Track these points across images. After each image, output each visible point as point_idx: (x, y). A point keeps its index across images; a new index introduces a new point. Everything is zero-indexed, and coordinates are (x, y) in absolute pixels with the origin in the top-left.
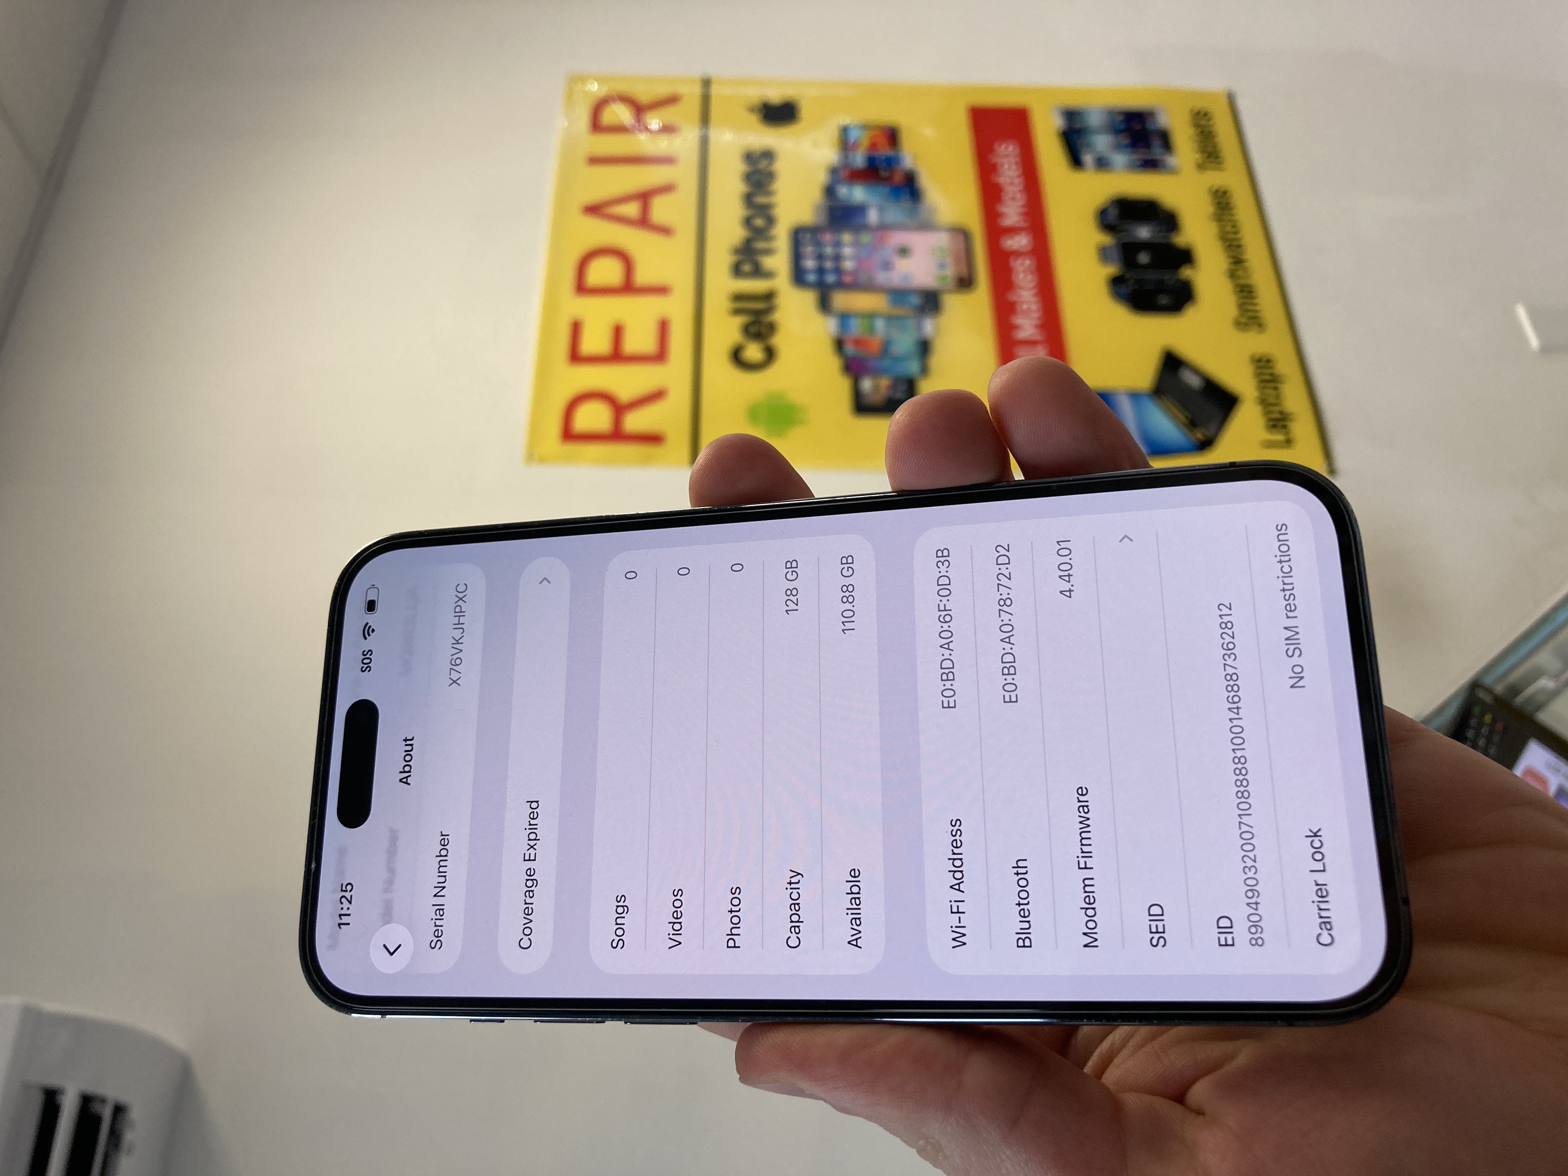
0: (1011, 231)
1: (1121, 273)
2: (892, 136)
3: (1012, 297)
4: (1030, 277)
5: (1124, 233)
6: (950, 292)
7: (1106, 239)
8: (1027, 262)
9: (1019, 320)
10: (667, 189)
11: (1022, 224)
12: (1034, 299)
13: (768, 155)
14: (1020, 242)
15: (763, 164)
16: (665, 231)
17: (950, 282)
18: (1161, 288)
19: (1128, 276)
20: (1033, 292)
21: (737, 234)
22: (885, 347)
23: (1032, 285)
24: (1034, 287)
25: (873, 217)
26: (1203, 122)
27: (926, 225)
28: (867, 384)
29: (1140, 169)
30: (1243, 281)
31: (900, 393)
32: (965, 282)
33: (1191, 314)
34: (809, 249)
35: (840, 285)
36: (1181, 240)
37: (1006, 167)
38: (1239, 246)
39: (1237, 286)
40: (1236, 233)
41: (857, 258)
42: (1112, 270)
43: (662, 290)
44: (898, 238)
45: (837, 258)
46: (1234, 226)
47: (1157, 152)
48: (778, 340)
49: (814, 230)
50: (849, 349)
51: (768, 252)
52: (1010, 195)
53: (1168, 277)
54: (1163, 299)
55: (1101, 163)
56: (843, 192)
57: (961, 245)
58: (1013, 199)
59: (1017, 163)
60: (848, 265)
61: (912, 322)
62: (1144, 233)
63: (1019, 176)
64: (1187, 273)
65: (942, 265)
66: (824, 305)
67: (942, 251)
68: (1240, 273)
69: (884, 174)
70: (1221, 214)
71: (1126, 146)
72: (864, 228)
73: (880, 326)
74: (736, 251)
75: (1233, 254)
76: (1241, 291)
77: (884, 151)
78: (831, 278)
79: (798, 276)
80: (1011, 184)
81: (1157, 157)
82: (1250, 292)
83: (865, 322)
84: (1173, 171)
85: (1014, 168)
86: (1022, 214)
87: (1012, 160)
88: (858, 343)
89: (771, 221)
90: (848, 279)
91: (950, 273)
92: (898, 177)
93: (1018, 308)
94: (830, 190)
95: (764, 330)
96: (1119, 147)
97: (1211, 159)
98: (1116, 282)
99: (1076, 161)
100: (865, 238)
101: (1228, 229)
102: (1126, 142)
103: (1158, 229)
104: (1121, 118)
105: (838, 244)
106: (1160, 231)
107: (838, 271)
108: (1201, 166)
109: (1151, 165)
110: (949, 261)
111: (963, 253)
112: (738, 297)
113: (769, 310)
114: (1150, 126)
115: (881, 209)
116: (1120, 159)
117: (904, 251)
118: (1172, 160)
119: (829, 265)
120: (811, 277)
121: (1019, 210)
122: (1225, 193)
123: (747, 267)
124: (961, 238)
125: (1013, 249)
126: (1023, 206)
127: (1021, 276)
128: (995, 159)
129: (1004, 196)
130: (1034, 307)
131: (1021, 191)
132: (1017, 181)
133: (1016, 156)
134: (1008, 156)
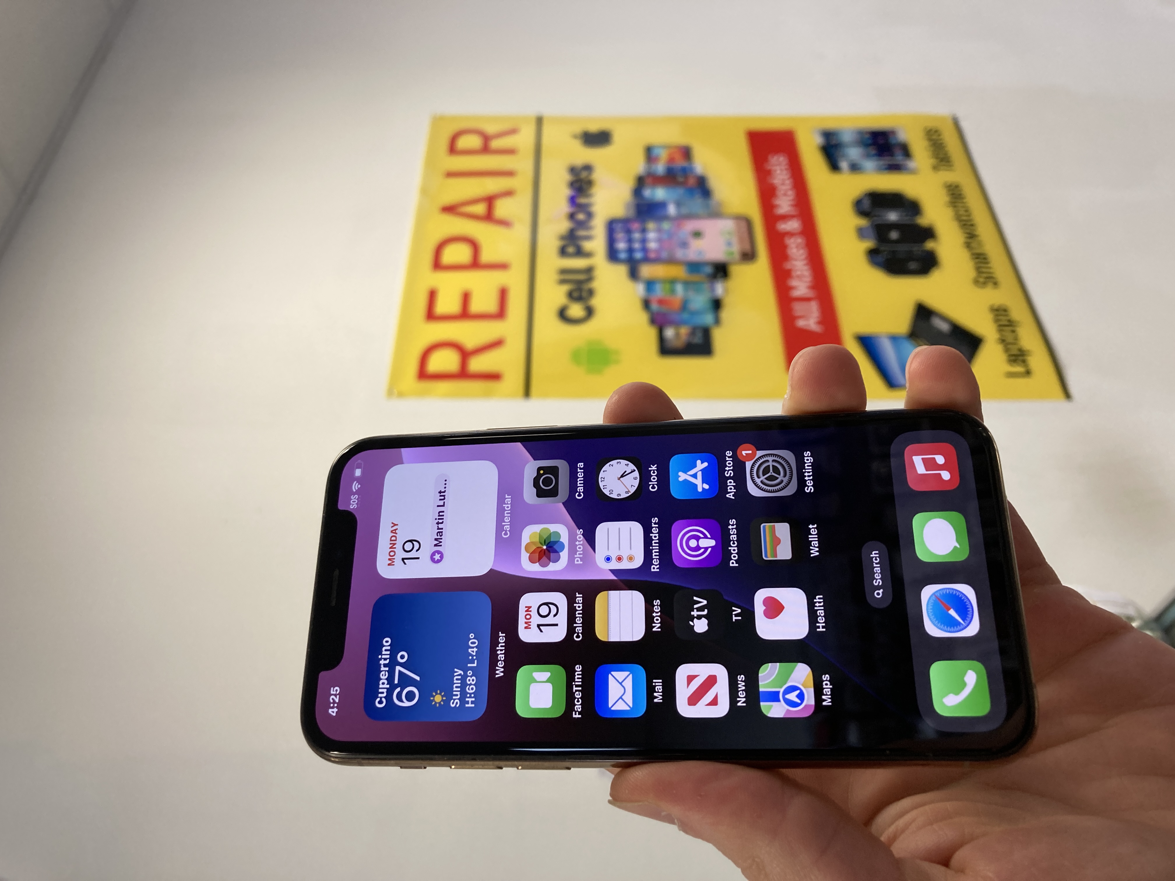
0: (784, 218)
1: (875, 248)
2: (686, 153)
3: (787, 266)
4: (802, 251)
5: (875, 218)
6: (736, 263)
7: (863, 222)
8: (799, 240)
9: (794, 283)
10: (508, 193)
11: (793, 213)
12: (806, 268)
13: (588, 168)
14: (792, 225)
15: (584, 175)
16: (504, 223)
17: (737, 256)
18: (911, 257)
19: (882, 248)
20: (805, 262)
21: (564, 226)
22: (684, 306)
23: (803, 257)
24: (806, 258)
25: (672, 210)
26: (934, 137)
27: (716, 214)
28: (669, 333)
29: (886, 171)
30: (978, 251)
31: (698, 339)
32: (749, 256)
33: (936, 276)
34: (620, 235)
35: (646, 260)
36: (924, 221)
37: (778, 172)
38: (972, 225)
39: (973, 254)
40: (969, 216)
41: (659, 240)
42: (869, 244)
43: (502, 266)
44: (690, 226)
45: (644, 241)
46: (967, 211)
47: (899, 158)
48: (595, 302)
49: (625, 222)
50: (655, 307)
51: (588, 238)
52: (782, 192)
53: (915, 248)
54: (913, 265)
55: (855, 168)
56: (647, 193)
57: (744, 228)
58: (785, 195)
59: (786, 169)
60: (652, 245)
61: (706, 286)
62: (893, 216)
63: (789, 179)
64: (930, 245)
65: (729, 244)
66: (634, 274)
67: (729, 233)
68: (973, 245)
69: (681, 179)
70: (955, 203)
71: (874, 155)
72: (666, 218)
73: (679, 289)
74: (562, 238)
75: (968, 231)
76: (977, 258)
77: (680, 163)
78: (638, 255)
79: (612, 255)
80: (783, 184)
81: (898, 163)
82: (985, 259)
83: (668, 286)
84: (913, 172)
85: (785, 172)
86: (792, 206)
87: (783, 168)
88: (661, 302)
89: (590, 215)
90: (652, 255)
91: (736, 249)
92: (692, 181)
93: (794, 274)
94: (637, 192)
95: (584, 294)
96: (868, 156)
97: (943, 163)
98: (873, 254)
99: (834, 167)
100: (666, 226)
101: (962, 212)
102: (874, 152)
103: (904, 214)
104: (867, 136)
105: (644, 231)
106: (907, 215)
107: (645, 250)
108: (935, 168)
109: (895, 168)
110: (735, 241)
111: (746, 235)
112: (564, 271)
113: (590, 279)
114: (892, 141)
115: (679, 204)
116: (870, 164)
117: (697, 234)
118: (911, 164)
119: (637, 245)
120: (623, 256)
121: (789, 203)
122: (957, 187)
123: (571, 250)
124: (743, 224)
125: (786, 231)
126: (793, 200)
127: (794, 250)
128: (769, 167)
129: (777, 192)
130: (806, 273)
131: (791, 189)
132: (787, 182)
133: (786, 165)
134: (779, 165)
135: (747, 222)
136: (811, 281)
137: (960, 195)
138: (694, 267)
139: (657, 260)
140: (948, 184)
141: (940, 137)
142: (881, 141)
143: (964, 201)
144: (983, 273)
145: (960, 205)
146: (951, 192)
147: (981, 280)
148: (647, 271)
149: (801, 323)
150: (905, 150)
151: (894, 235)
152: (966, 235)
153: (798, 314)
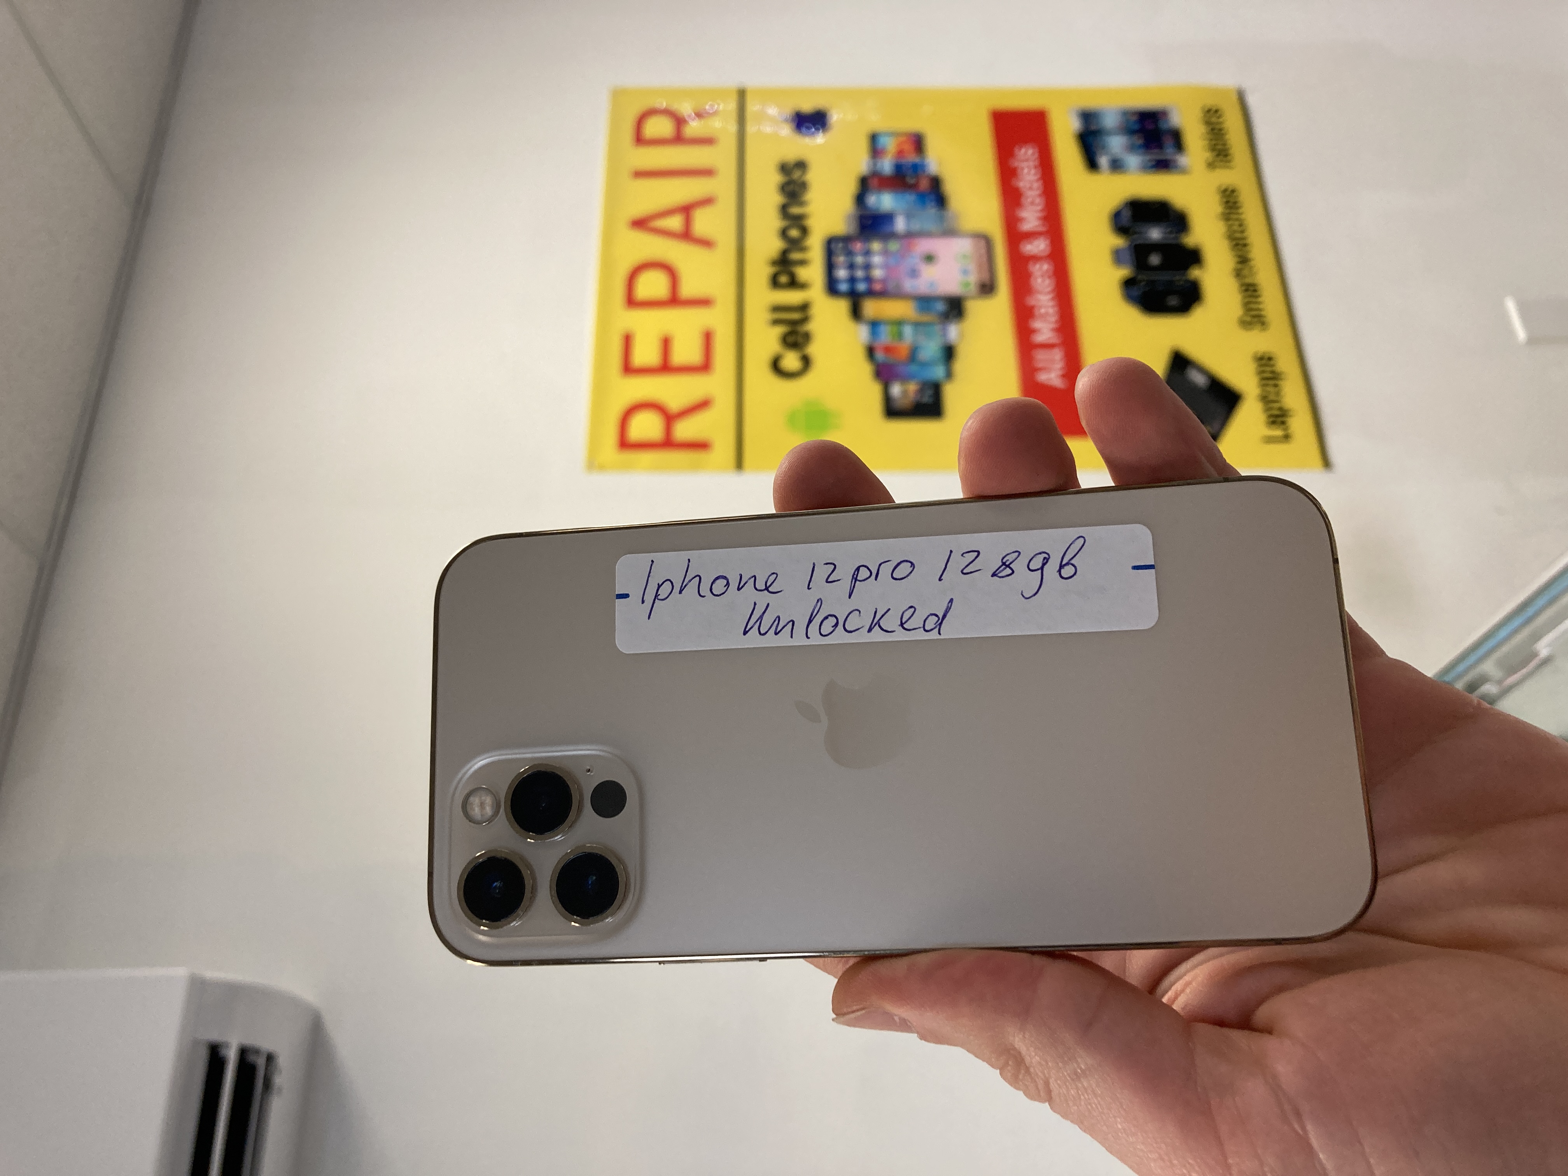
0: (1030, 236)
1: (1132, 276)
2: (918, 142)
3: (1031, 301)
4: (1047, 282)
5: (1135, 236)
6: (972, 298)
7: (1119, 242)
8: (1046, 267)
9: (1037, 324)
10: (707, 201)
11: (1041, 229)
12: (1051, 303)
13: (801, 165)
14: (1038, 247)
15: (796, 175)
16: (706, 243)
17: (974, 288)
18: (1171, 290)
19: (1140, 277)
20: (1050, 296)
21: (775, 245)
22: (913, 353)
23: (1049, 289)
24: (1052, 291)
25: (900, 224)
26: (1214, 120)
27: (950, 232)
28: (896, 390)
29: (1154, 169)
30: (1248, 280)
31: (927, 399)
32: (987, 288)
33: (1198, 314)
34: (841, 259)
35: (871, 293)
36: (1191, 240)
37: (1026, 171)
38: (1245, 245)
39: (1242, 285)
40: (1242, 232)
41: (886, 266)
42: (1124, 272)
43: (704, 302)
44: (924, 246)
45: (868, 267)
46: (1241, 225)
47: (1169, 152)
48: (814, 349)
49: (846, 240)
50: (880, 356)
51: (803, 263)
52: (1029, 200)
53: (1177, 277)
54: (1173, 301)
55: (1117, 166)
56: (872, 200)
57: (983, 251)
58: (1032, 203)
59: (1036, 167)
60: (878, 273)
61: (937, 328)
62: (1155, 234)
63: (1038, 180)
64: (1195, 273)
65: (965, 272)
66: (856, 313)
67: (965, 257)
68: (1245, 272)
69: (911, 181)
70: (1229, 213)
71: (1140, 147)
72: (892, 236)
73: (908, 331)
74: (774, 263)
75: (1240, 253)
76: (1246, 290)
77: (911, 158)
78: (861, 287)
79: (832, 288)
80: (1031, 188)
81: (1169, 157)
82: (1255, 291)
83: (895, 328)
84: (1183, 171)
85: (1033, 171)
86: (1040, 219)
87: (1031, 164)
88: (888, 350)
89: (804, 231)
90: (877, 287)
91: (973, 279)
92: (924, 184)
93: (1036, 312)
94: (860, 199)
95: (800, 340)
96: (1132, 148)
97: (1221, 157)
98: (1128, 284)
99: (1092, 164)
100: (894, 246)
101: (1236, 228)
102: (1140, 142)
103: (1169, 230)
104: (1135, 118)
105: (868, 253)
106: (1171, 232)
107: (868, 279)
108: (1211, 165)
109: (1163, 165)
110: (972, 267)
111: (985, 259)
112: (777, 309)
113: (805, 320)
114: (1163, 126)
115: (909, 216)
116: (1133, 160)
117: (929, 258)
118: (1183, 160)
119: (860, 274)
120: (843, 287)
121: (1039, 215)
122: (1233, 191)
123: (784, 279)
124: (983, 243)
125: (1032, 253)
126: (1041, 211)
127: (1039, 280)
128: (1015, 163)
129: (1023, 200)
130: (1051, 311)
131: (1040, 195)
132: (1036, 185)
133: (1035, 160)
134: (1027, 160)
135: (986, 240)
136: (1056, 322)
137: (1235, 203)
138: (924, 301)
139: (883, 294)
140: (1223, 188)
141: (1221, 120)
142: (1150, 126)
143: (1240, 211)
144: (1251, 310)
145: (1235, 216)
146: (1225, 200)
147: (1248, 319)
148: (871, 308)
149: (1043, 377)
150: (1177, 139)
151: (1155, 260)
152: (1237, 259)
153: (1040, 365)
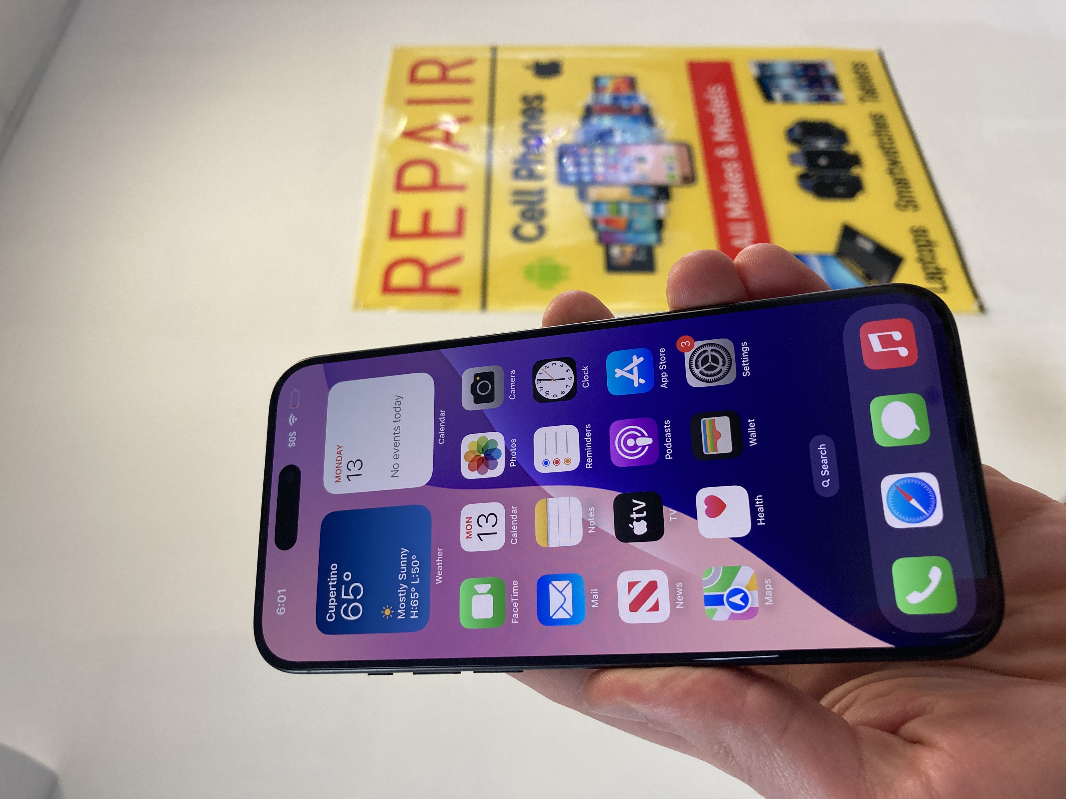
0: (722, 144)
1: (805, 172)
2: (631, 83)
3: (725, 189)
4: (738, 176)
5: (806, 145)
6: (678, 186)
7: (793, 149)
8: (736, 165)
9: (730, 205)
11: (731, 140)
12: (742, 190)
13: (539, 98)
14: (729, 151)
15: (535, 103)
17: (678, 179)
18: (838, 182)
19: (812, 173)
20: (741, 185)
21: (518, 150)
22: (629, 226)
23: (740, 180)
24: (742, 182)
25: (618, 137)
26: (861, 71)
27: (658, 140)
28: (615, 251)
29: (817, 102)
30: (899, 176)
31: (642, 257)
32: (689, 179)
33: (861, 200)
34: (570, 160)
35: (594, 182)
36: (850, 148)
37: (717, 101)
38: (895, 152)
39: (895, 180)
40: (892, 143)
41: (606, 165)
42: (799, 170)
43: (458, 188)
44: (634, 152)
45: (592, 165)
46: (890, 139)
47: (828, 89)
48: (547, 221)
49: (574, 147)
50: (602, 226)
51: (539, 162)
52: (720, 121)
53: (842, 174)
54: (840, 190)
55: (787, 98)
56: (595, 121)
57: (685, 154)
58: (723, 123)
59: (724, 99)
60: (600, 169)
61: (650, 207)
62: (822, 144)
63: (726, 108)
64: (855, 171)
65: (671, 168)
66: (582, 196)
67: (671, 158)
68: (896, 171)
69: (626, 108)
70: (880, 131)
71: (805, 86)
72: (612, 144)
73: (625, 209)
74: (516, 162)
75: (891, 158)
76: (899, 183)
77: (626, 92)
78: (587, 179)
79: (563, 179)
80: (721, 113)
81: (827, 94)
82: (906, 183)
83: (614, 207)
84: (840, 103)
85: (722, 102)
86: (729, 133)
87: (721, 97)
88: (607, 221)
89: (540, 141)
90: (600, 178)
91: (677, 173)
92: (637, 110)
93: (730, 196)
94: (586, 120)
95: (536, 214)
96: (799, 87)
97: (869, 94)
98: (803, 178)
99: (768, 96)
100: (612, 151)
101: (886, 141)
102: (805, 83)
103: (832, 142)
104: (799, 68)
105: (592, 156)
106: (834, 143)
107: (592, 173)
108: (862, 99)
109: (824, 99)
110: (676, 165)
111: (687, 160)
112: (517, 193)
113: (542, 200)
114: (822, 73)
115: (624, 132)
116: (801, 95)
117: (641, 159)
118: (840, 95)
119: (585, 169)
120: (572, 179)
121: (727, 130)
122: (881, 116)
123: (523, 173)
124: (684, 150)
125: (723, 156)
126: (731, 127)
127: (731, 174)
128: (708, 97)
129: (715, 121)
130: (742, 196)
131: (728, 118)
132: (725, 111)
133: (724, 94)
134: (718, 94)
135: (688, 149)
136: (746, 203)
137: (884, 124)
138: (638, 189)
139: (603, 184)
140: (873, 114)
141: (867, 71)
142: (812, 73)
143: (888, 129)
144: (904, 197)
145: (884, 133)
146: (875, 122)
147: (903, 204)
148: (594, 192)
149: (737, 242)
150: (834, 82)
151: (823, 161)
152: (889, 162)
153: (733, 234)
